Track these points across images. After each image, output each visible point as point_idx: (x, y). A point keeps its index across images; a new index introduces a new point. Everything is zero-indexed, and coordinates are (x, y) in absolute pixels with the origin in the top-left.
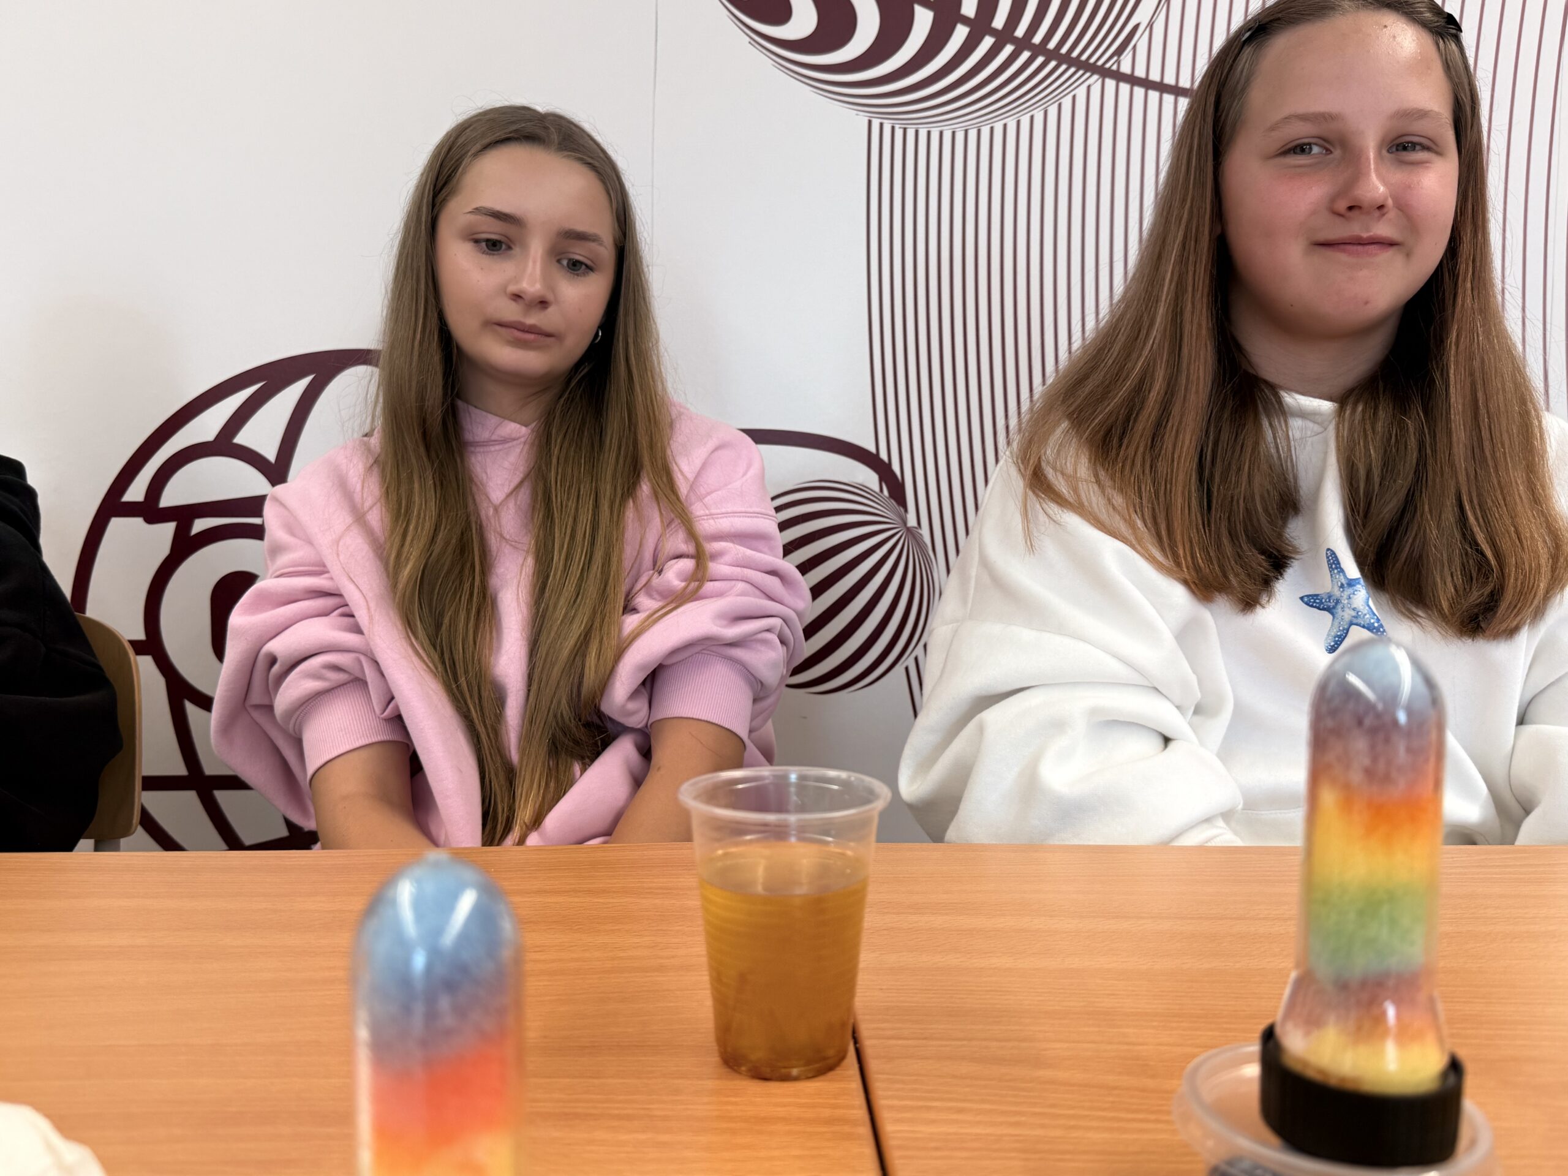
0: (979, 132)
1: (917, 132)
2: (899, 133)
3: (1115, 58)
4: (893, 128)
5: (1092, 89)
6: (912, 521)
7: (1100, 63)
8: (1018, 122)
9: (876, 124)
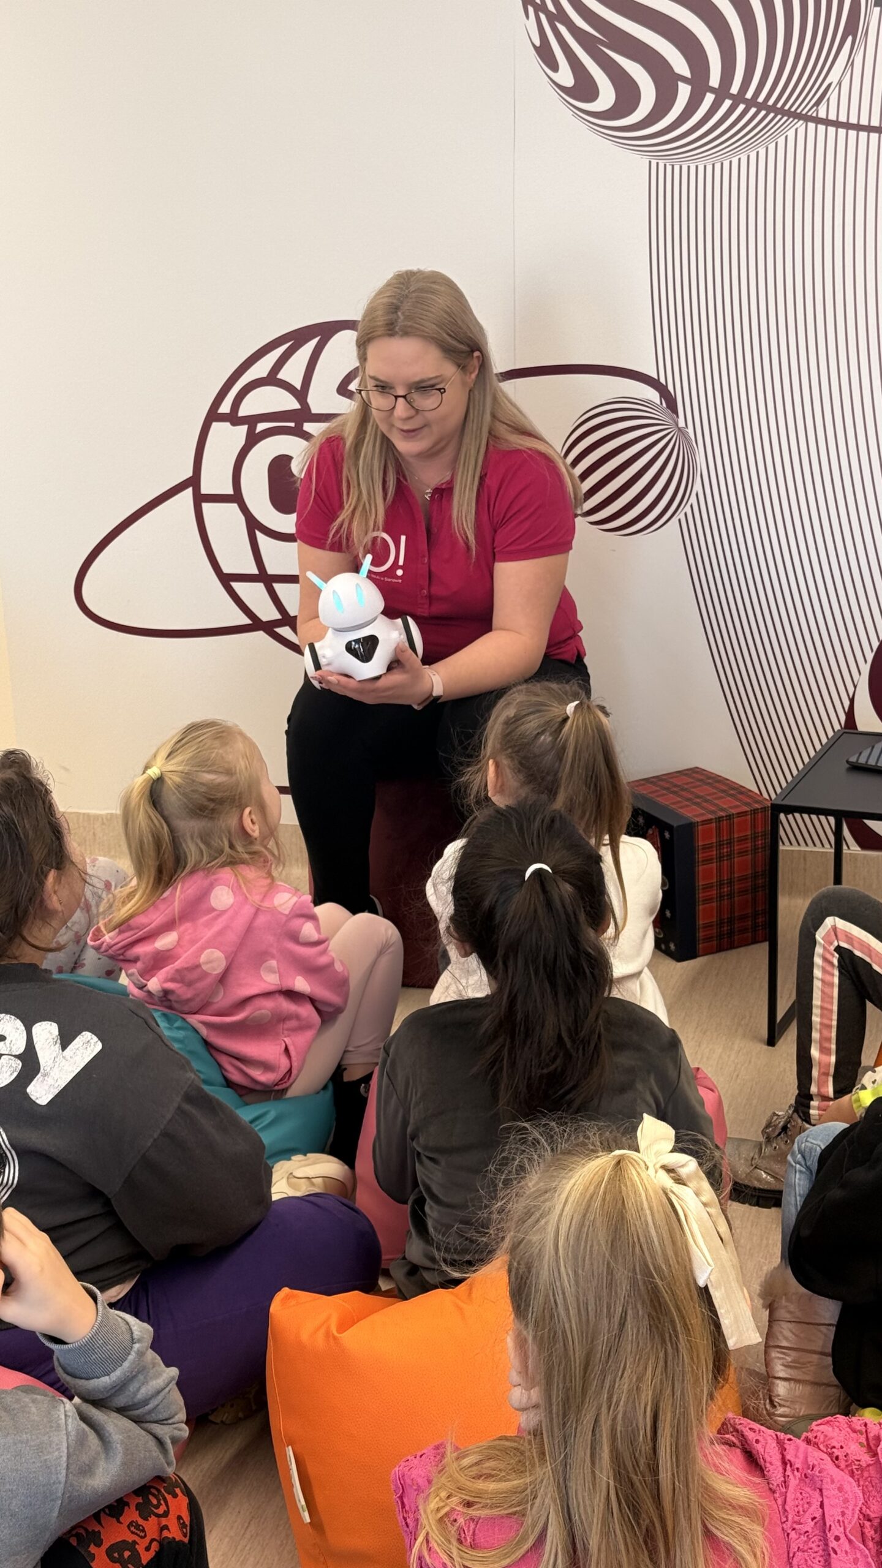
0: (722, 164)
1: (681, 167)
2: (669, 168)
3: (815, 108)
4: (665, 165)
5: (799, 130)
6: (682, 424)
7: (804, 112)
8: (748, 156)
9: (654, 163)
